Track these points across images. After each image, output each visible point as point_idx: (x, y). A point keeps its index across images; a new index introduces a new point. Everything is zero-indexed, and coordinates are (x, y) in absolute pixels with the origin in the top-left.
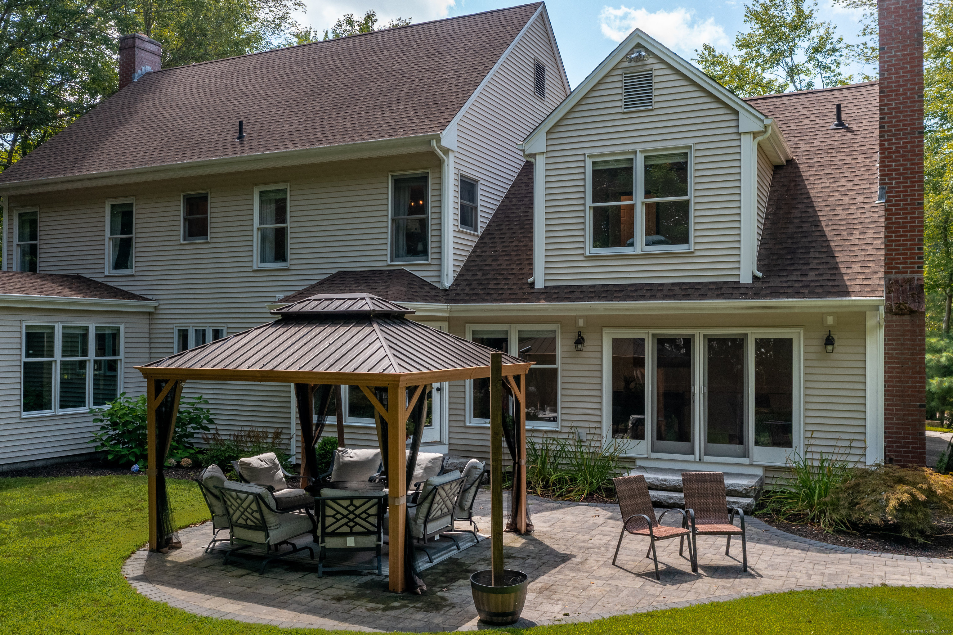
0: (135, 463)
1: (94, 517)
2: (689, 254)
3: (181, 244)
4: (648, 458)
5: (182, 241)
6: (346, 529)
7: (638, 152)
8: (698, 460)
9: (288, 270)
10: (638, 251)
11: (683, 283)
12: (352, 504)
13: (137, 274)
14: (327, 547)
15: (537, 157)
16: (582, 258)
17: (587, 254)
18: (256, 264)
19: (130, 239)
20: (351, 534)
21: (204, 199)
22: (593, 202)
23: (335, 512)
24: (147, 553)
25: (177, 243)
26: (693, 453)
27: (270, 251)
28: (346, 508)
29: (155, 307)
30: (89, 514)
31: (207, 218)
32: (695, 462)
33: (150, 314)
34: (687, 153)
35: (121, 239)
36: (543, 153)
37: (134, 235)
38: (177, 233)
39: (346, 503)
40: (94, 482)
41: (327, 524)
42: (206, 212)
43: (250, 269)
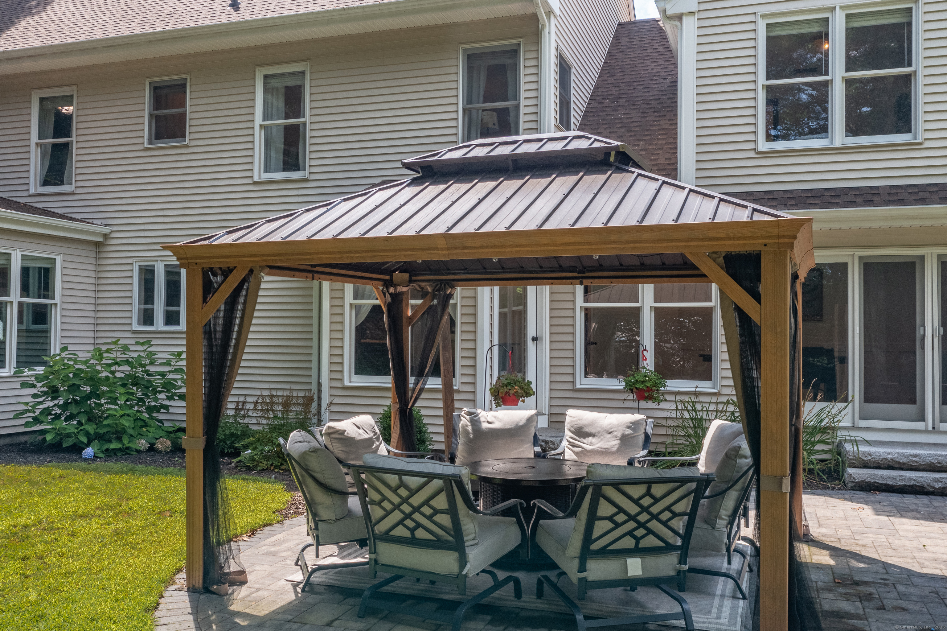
0: (88, 445)
1: (53, 528)
2: (916, 145)
3: (146, 149)
4: (854, 428)
5: (146, 145)
6: (628, 542)
7: (838, 8)
8: (930, 428)
9: (306, 180)
10: (838, 143)
11: (907, 186)
12: (648, 493)
13: (79, 191)
14: (590, 578)
15: (684, 18)
16: (752, 154)
17: (760, 149)
18: (259, 174)
19: (67, 146)
20: (636, 551)
21: (181, 87)
22: (767, 79)
23: (615, 510)
24: (185, 596)
25: (140, 147)
26: (922, 418)
27: (277, 156)
28: (636, 502)
29: (106, 236)
30: (40, 522)
31: (185, 114)
32: (926, 431)
33: (97, 244)
34: (911, 8)
35: (54, 146)
36: (693, 13)
37: (74, 138)
38: (139, 134)
39: (636, 491)
40: (29, 472)
41: (596, 533)
42: (184, 105)
43: (249, 181)
